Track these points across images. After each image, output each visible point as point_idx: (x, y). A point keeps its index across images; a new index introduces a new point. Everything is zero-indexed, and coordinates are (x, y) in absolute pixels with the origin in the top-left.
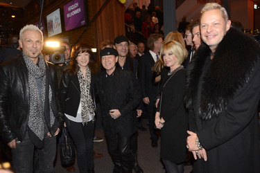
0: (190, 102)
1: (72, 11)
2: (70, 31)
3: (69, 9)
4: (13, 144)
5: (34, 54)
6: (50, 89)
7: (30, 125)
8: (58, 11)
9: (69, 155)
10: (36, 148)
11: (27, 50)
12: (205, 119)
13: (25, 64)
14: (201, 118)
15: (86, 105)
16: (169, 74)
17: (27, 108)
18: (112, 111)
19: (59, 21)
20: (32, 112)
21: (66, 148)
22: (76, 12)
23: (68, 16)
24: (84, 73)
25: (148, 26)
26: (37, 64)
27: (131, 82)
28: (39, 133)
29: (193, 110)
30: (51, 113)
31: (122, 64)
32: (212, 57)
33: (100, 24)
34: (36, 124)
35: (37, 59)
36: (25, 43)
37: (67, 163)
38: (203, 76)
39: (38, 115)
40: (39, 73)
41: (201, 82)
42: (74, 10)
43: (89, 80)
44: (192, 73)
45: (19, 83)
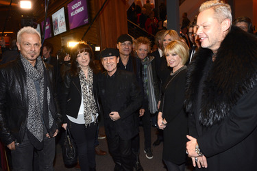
0: (190, 106)
1: (75, 9)
2: (74, 29)
3: (73, 8)
4: (12, 146)
5: (32, 56)
6: (48, 91)
7: (29, 127)
8: (62, 10)
9: (73, 156)
10: (35, 150)
11: (25, 53)
12: (205, 126)
13: (23, 66)
14: (202, 124)
15: (88, 106)
16: (172, 74)
17: (26, 111)
18: (112, 113)
19: (64, 20)
20: (31, 114)
21: (70, 148)
22: (79, 10)
23: (72, 14)
24: (86, 73)
25: (152, 23)
26: (35, 67)
27: (133, 84)
28: (38, 135)
29: (193, 113)
30: (50, 114)
31: (125, 63)
32: (213, 59)
33: (102, 23)
34: (35, 126)
35: (35, 62)
36: (23, 46)
37: (71, 163)
38: (203, 79)
39: (37, 118)
40: (38, 76)
41: (202, 85)
42: (78, 9)
43: (91, 80)
44: (192, 75)
45: (17, 86)
